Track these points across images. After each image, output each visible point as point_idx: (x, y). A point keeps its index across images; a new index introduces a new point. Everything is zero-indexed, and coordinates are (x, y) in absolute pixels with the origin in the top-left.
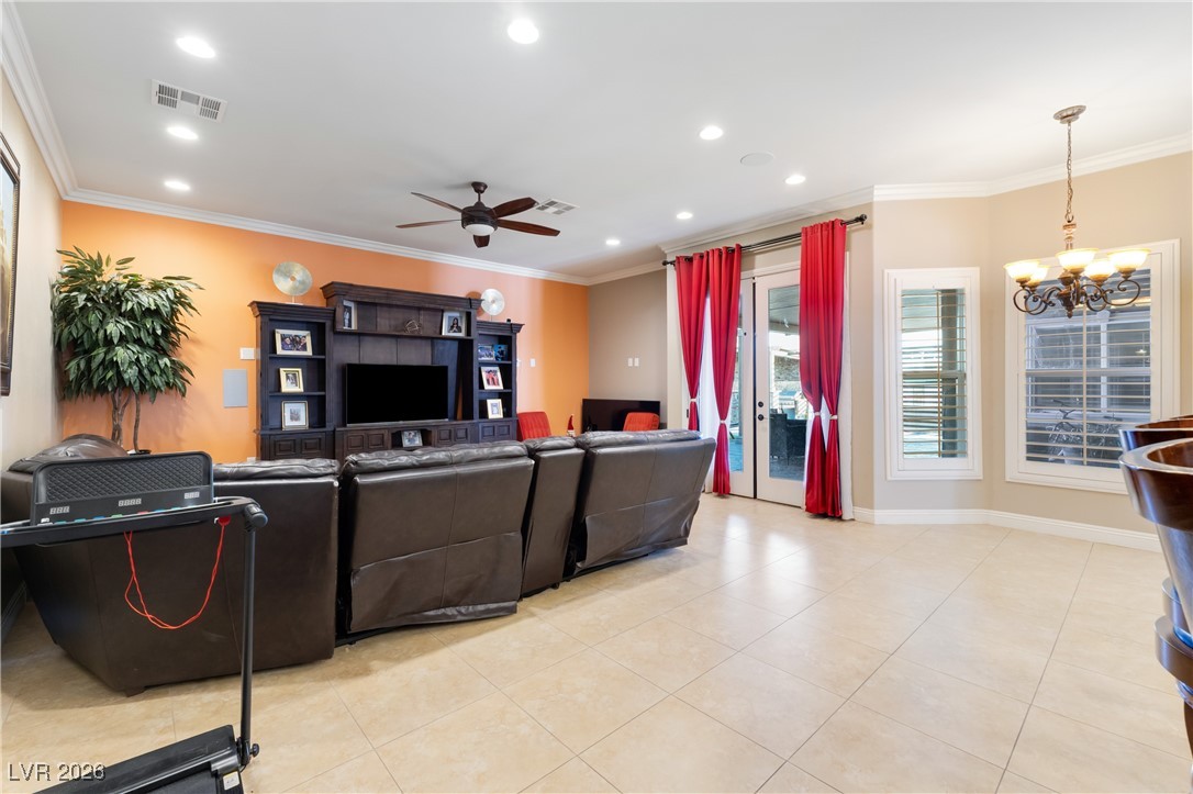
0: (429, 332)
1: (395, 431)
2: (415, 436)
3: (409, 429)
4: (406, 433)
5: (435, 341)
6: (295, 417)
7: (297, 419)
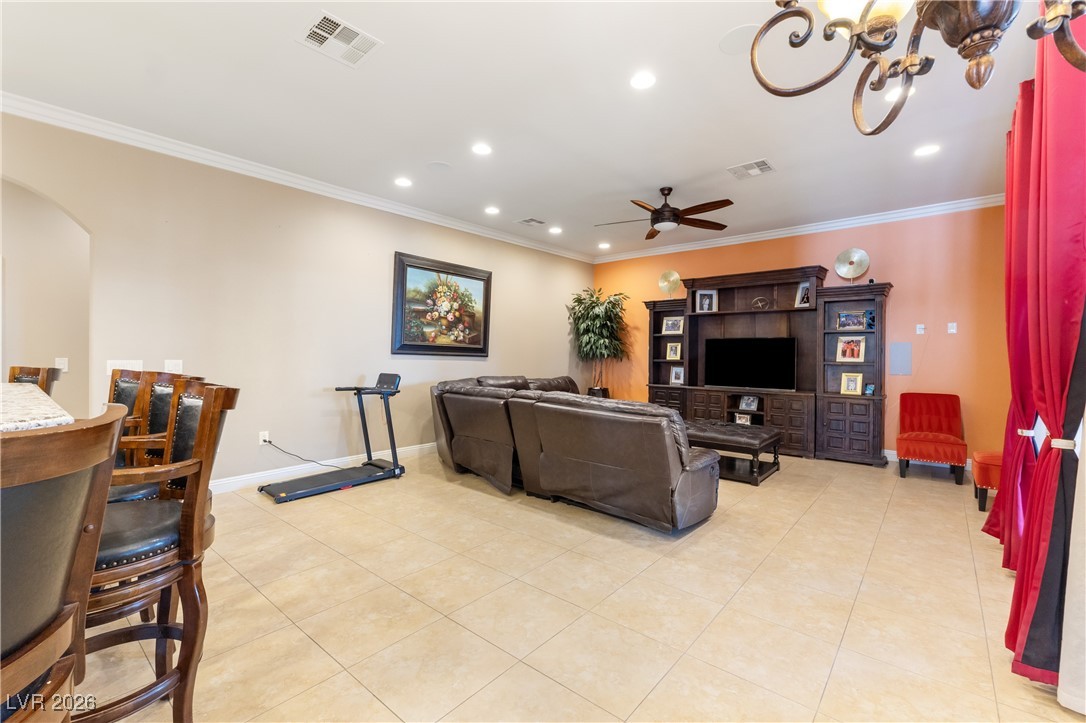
0: (784, 306)
1: (730, 394)
2: (753, 401)
3: (749, 394)
4: (746, 398)
5: (792, 314)
6: (677, 378)
7: (679, 379)
